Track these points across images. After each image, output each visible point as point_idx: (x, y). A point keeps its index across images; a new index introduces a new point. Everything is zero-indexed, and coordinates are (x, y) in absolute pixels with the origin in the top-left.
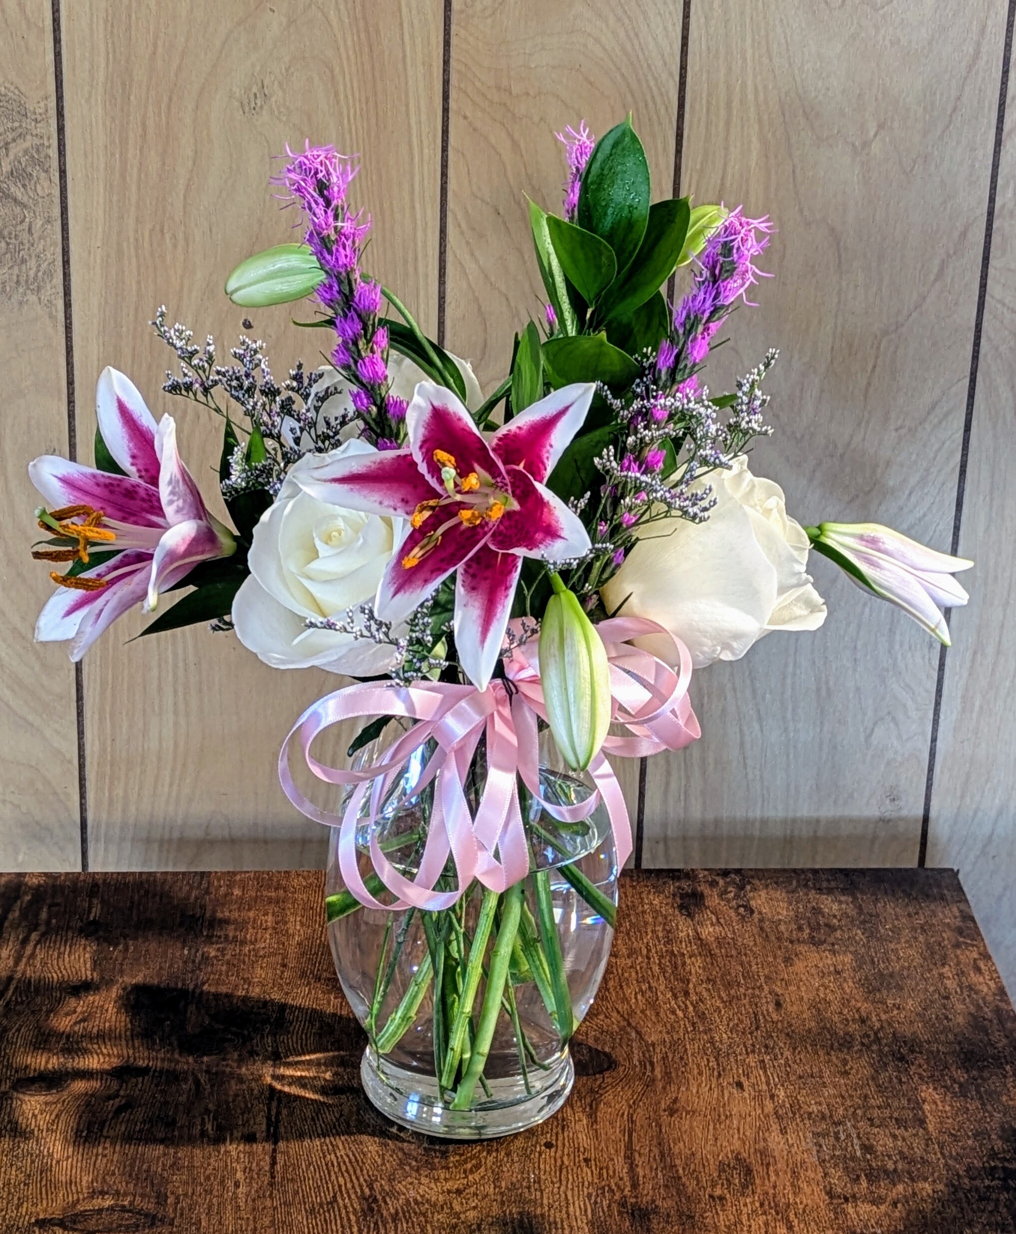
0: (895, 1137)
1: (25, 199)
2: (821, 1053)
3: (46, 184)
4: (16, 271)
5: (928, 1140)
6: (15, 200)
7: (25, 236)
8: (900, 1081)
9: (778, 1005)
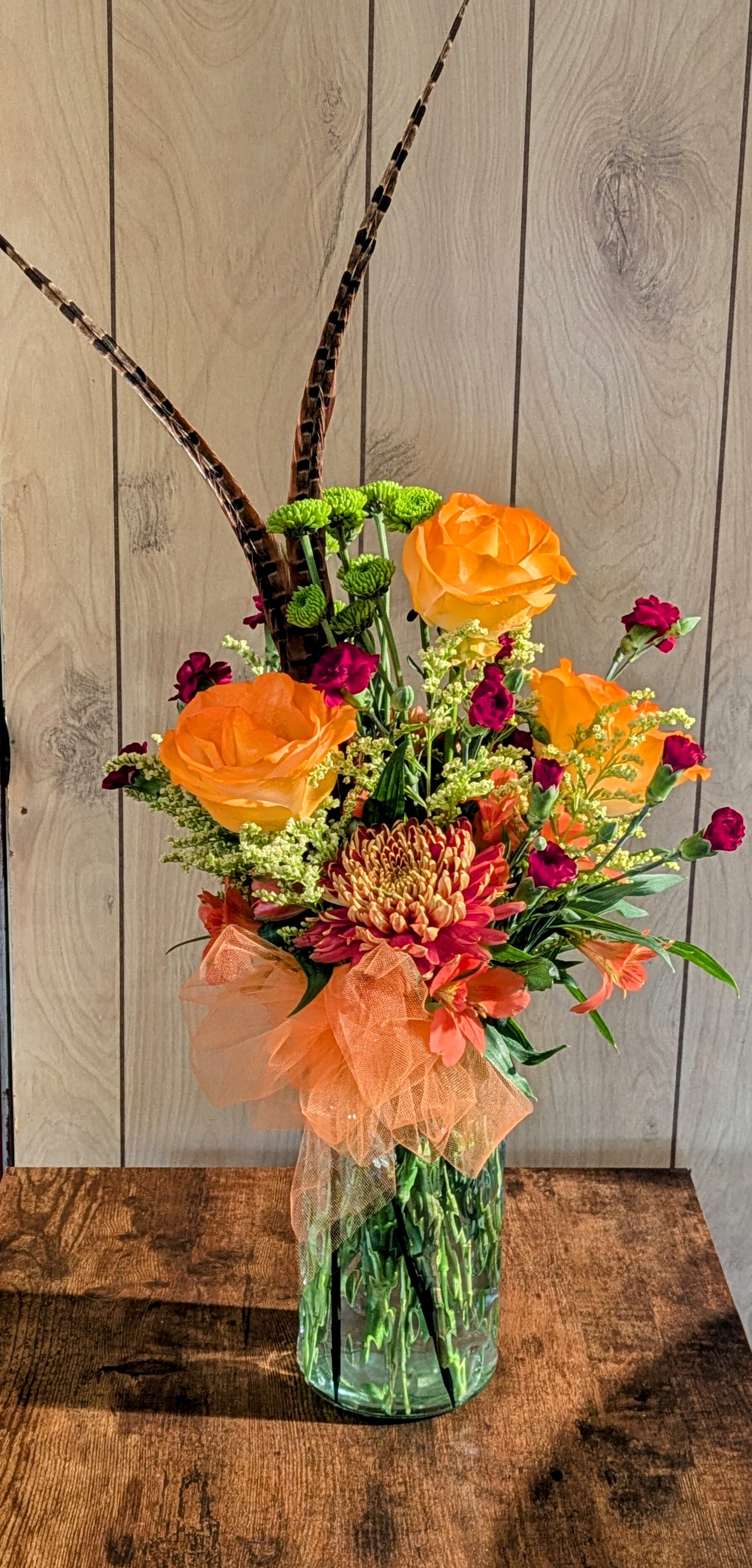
0: (633, 1326)
1: (96, 741)
2: (592, 1278)
3: (108, 730)
4: (89, 785)
5: (654, 1328)
6: (90, 741)
7: (95, 763)
8: (640, 1295)
9: (566, 1250)
